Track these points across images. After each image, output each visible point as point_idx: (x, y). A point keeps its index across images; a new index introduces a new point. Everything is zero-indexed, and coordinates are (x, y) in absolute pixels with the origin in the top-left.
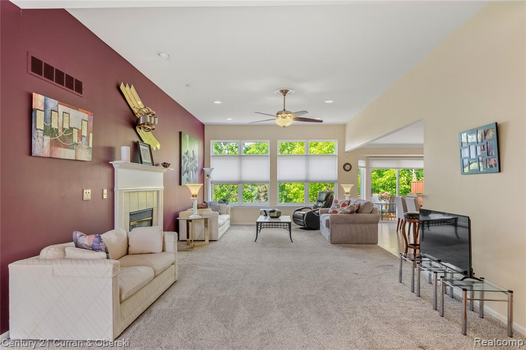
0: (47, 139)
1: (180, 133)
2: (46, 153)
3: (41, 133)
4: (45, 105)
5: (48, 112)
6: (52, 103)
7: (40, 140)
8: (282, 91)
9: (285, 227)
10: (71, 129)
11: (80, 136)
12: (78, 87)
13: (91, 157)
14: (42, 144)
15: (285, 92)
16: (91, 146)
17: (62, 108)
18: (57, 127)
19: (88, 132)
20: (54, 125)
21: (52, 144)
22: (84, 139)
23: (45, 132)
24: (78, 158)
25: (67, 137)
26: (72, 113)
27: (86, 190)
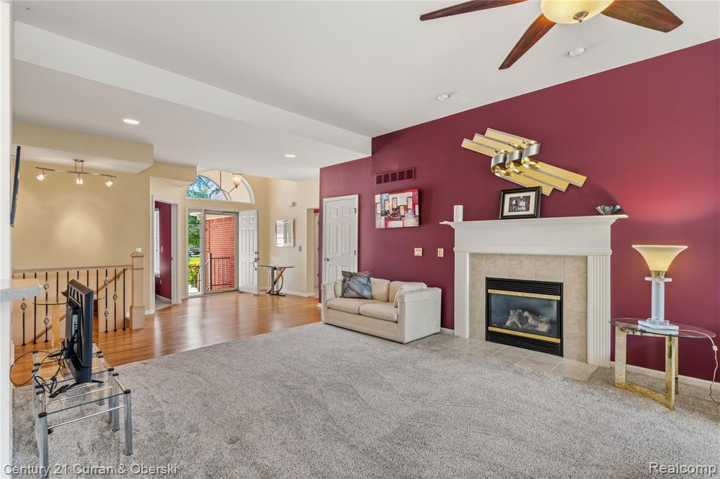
0: (383, 218)
2: (383, 226)
3: (379, 216)
4: (381, 199)
5: (383, 203)
6: (385, 196)
7: (379, 220)
10: (399, 208)
11: (406, 208)
13: (418, 223)
14: (380, 222)
16: (417, 214)
17: (391, 197)
19: (414, 205)
20: (387, 209)
21: (387, 220)
22: (410, 211)
23: (382, 215)
24: (406, 226)
25: (395, 214)
26: (398, 196)
27: (418, 249)
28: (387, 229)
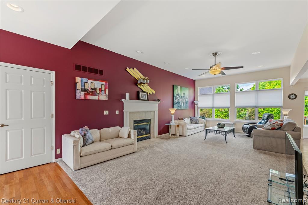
0: (83, 93)
1: (173, 86)
2: (83, 97)
3: (80, 91)
4: (81, 81)
5: (83, 83)
6: (85, 80)
7: (80, 93)
8: (213, 54)
9: (222, 134)
10: (95, 89)
11: (100, 90)
12: (101, 72)
13: (107, 98)
14: (80, 95)
15: (215, 54)
16: (107, 94)
17: (90, 81)
18: (88, 88)
19: (105, 89)
20: (86, 88)
21: (85, 94)
22: (103, 92)
23: (82, 90)
24: (100, 99)
25: (93, 91)
26: (96, 82)
27: (106, 111)
28: (85, 100)
